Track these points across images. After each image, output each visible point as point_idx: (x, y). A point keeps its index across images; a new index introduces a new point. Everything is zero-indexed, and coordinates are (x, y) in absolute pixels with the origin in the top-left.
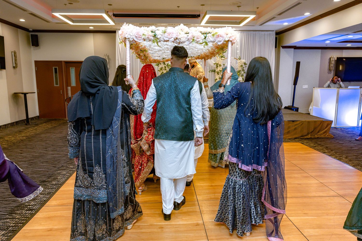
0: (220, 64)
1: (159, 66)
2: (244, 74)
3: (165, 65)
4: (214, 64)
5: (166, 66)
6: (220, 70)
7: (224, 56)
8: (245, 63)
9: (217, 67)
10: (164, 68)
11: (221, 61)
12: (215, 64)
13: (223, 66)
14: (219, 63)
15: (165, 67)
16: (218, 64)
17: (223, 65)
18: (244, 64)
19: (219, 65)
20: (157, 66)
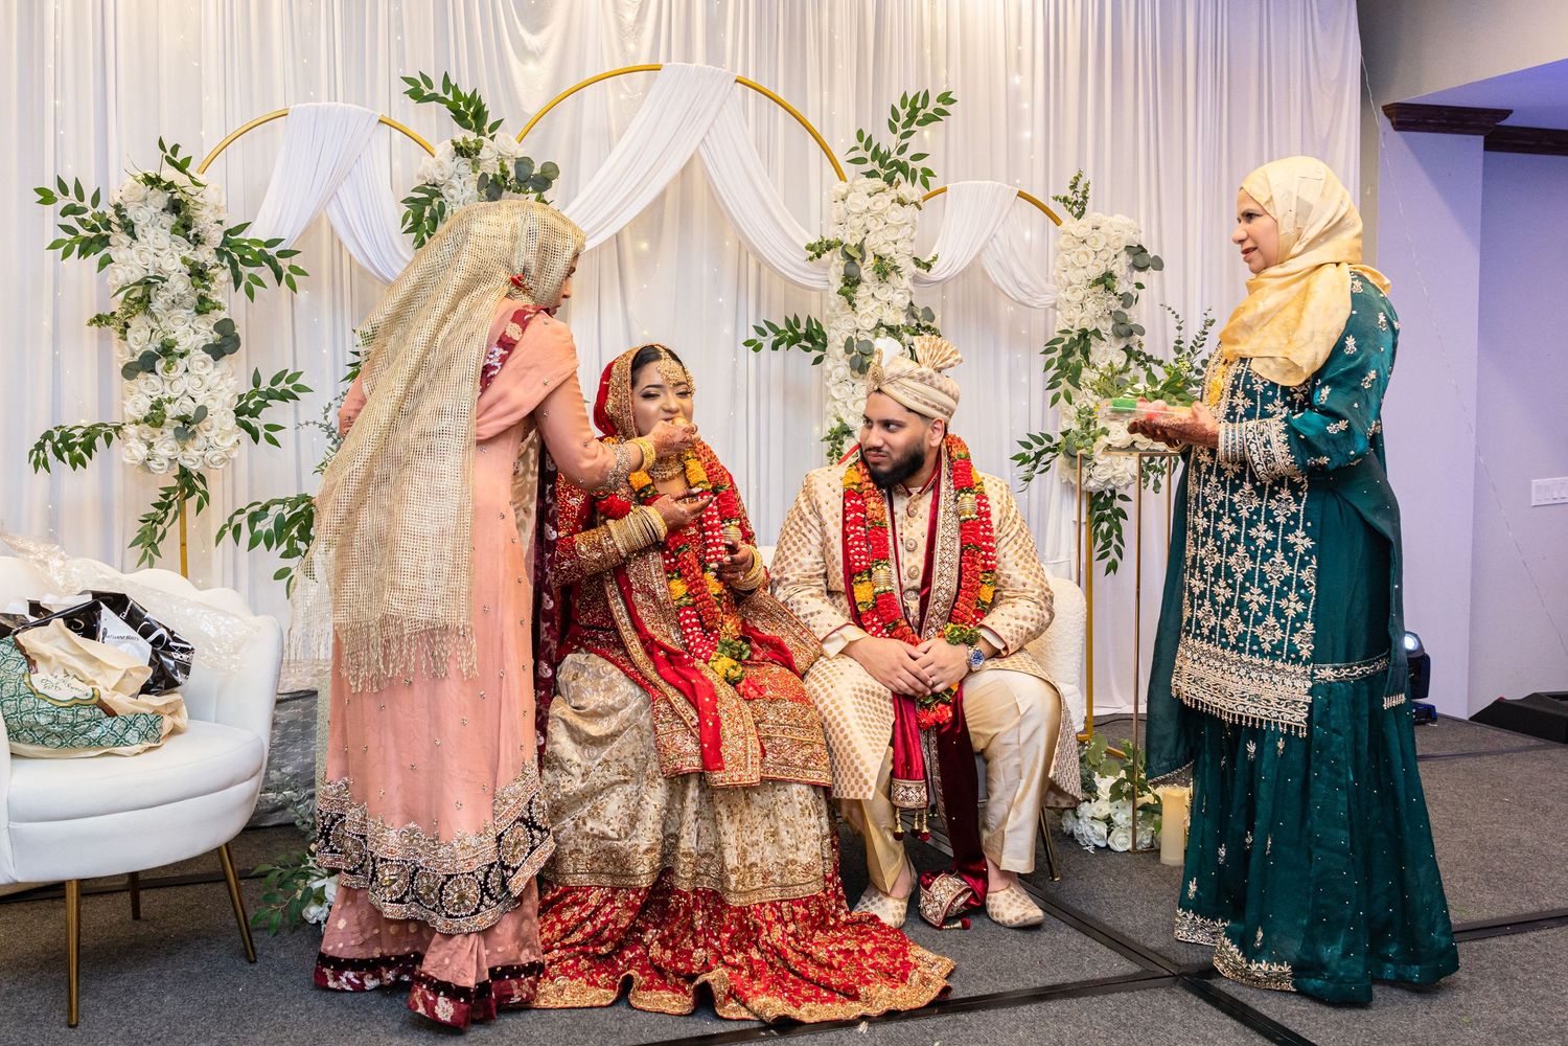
0: (884, 251)
1: (106, 262)
2: (1126, 370)
3: (198, 241)
4: (810, 248)
5: (205, 255)
6: (880, 325)
7: (918, 165)
8: (1142, 250)
9: (851, 282)
10: (179, 284)
11: (898, 214)
12: (819, 250)
13: (916, 279)
14: (877, 243)
15: (198, 273)
16: (860, 248)
17: (914, 268)
18: (1125, 259)
19: (870, 261)
20: (84, 252)
